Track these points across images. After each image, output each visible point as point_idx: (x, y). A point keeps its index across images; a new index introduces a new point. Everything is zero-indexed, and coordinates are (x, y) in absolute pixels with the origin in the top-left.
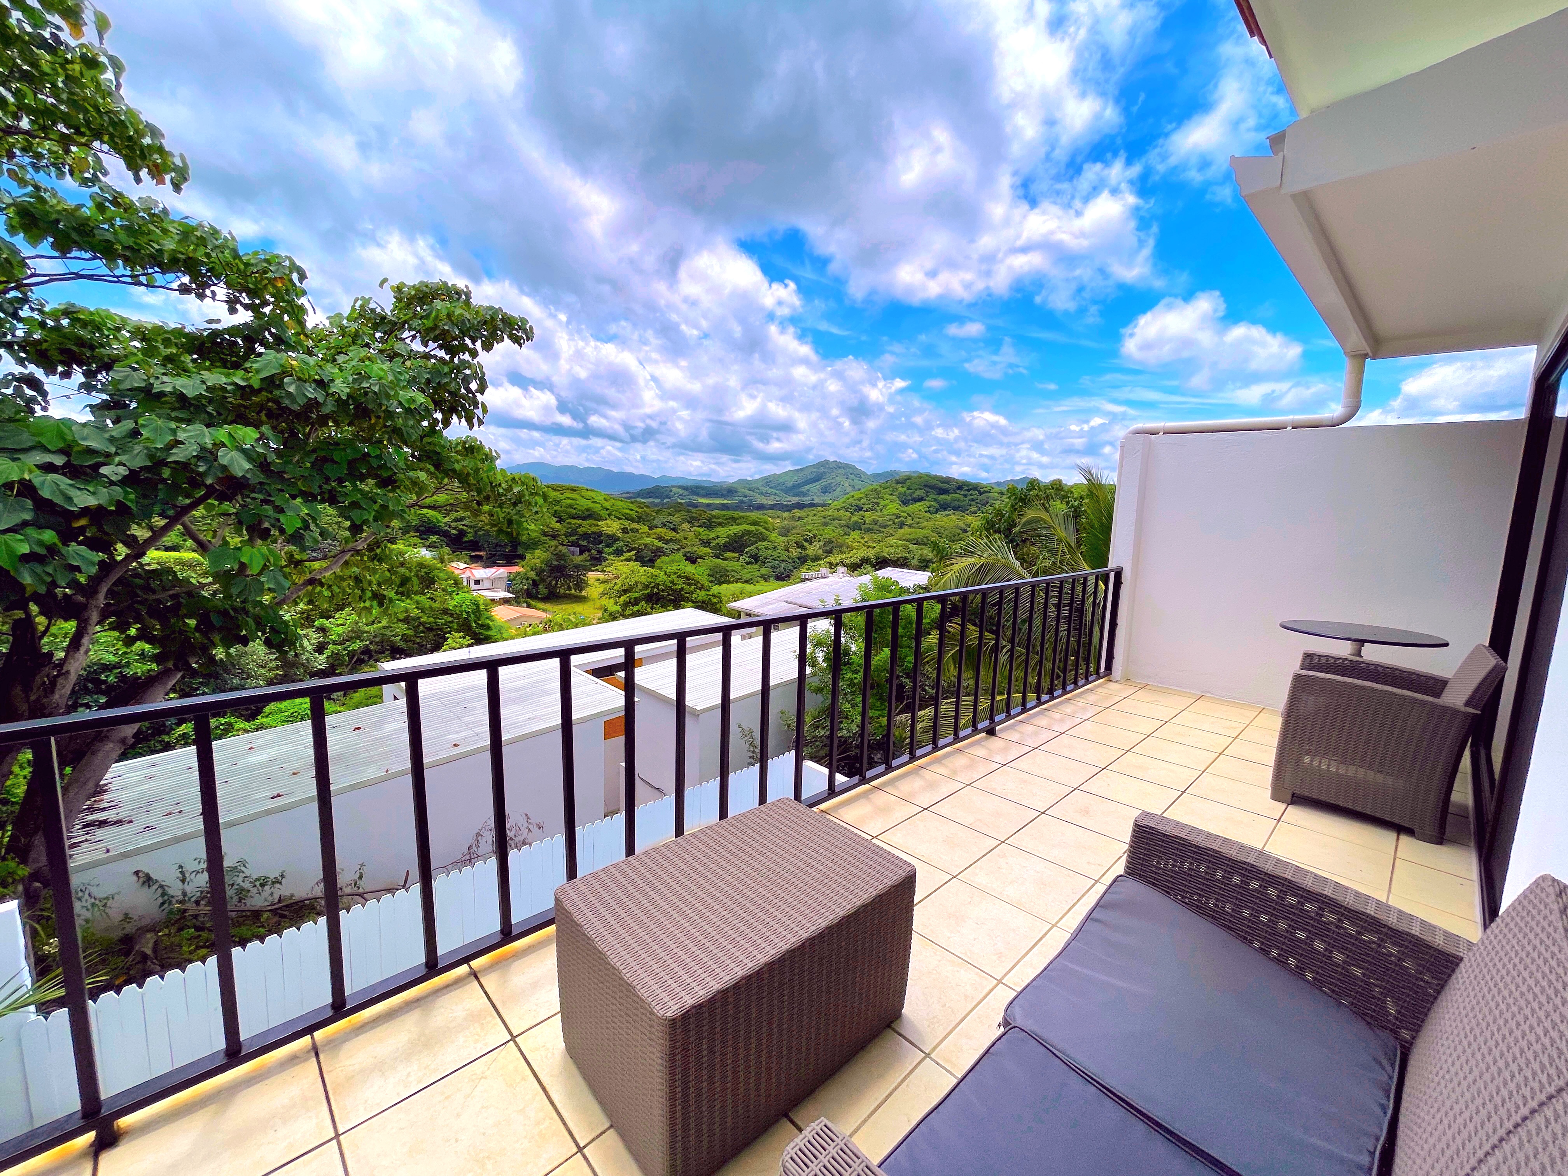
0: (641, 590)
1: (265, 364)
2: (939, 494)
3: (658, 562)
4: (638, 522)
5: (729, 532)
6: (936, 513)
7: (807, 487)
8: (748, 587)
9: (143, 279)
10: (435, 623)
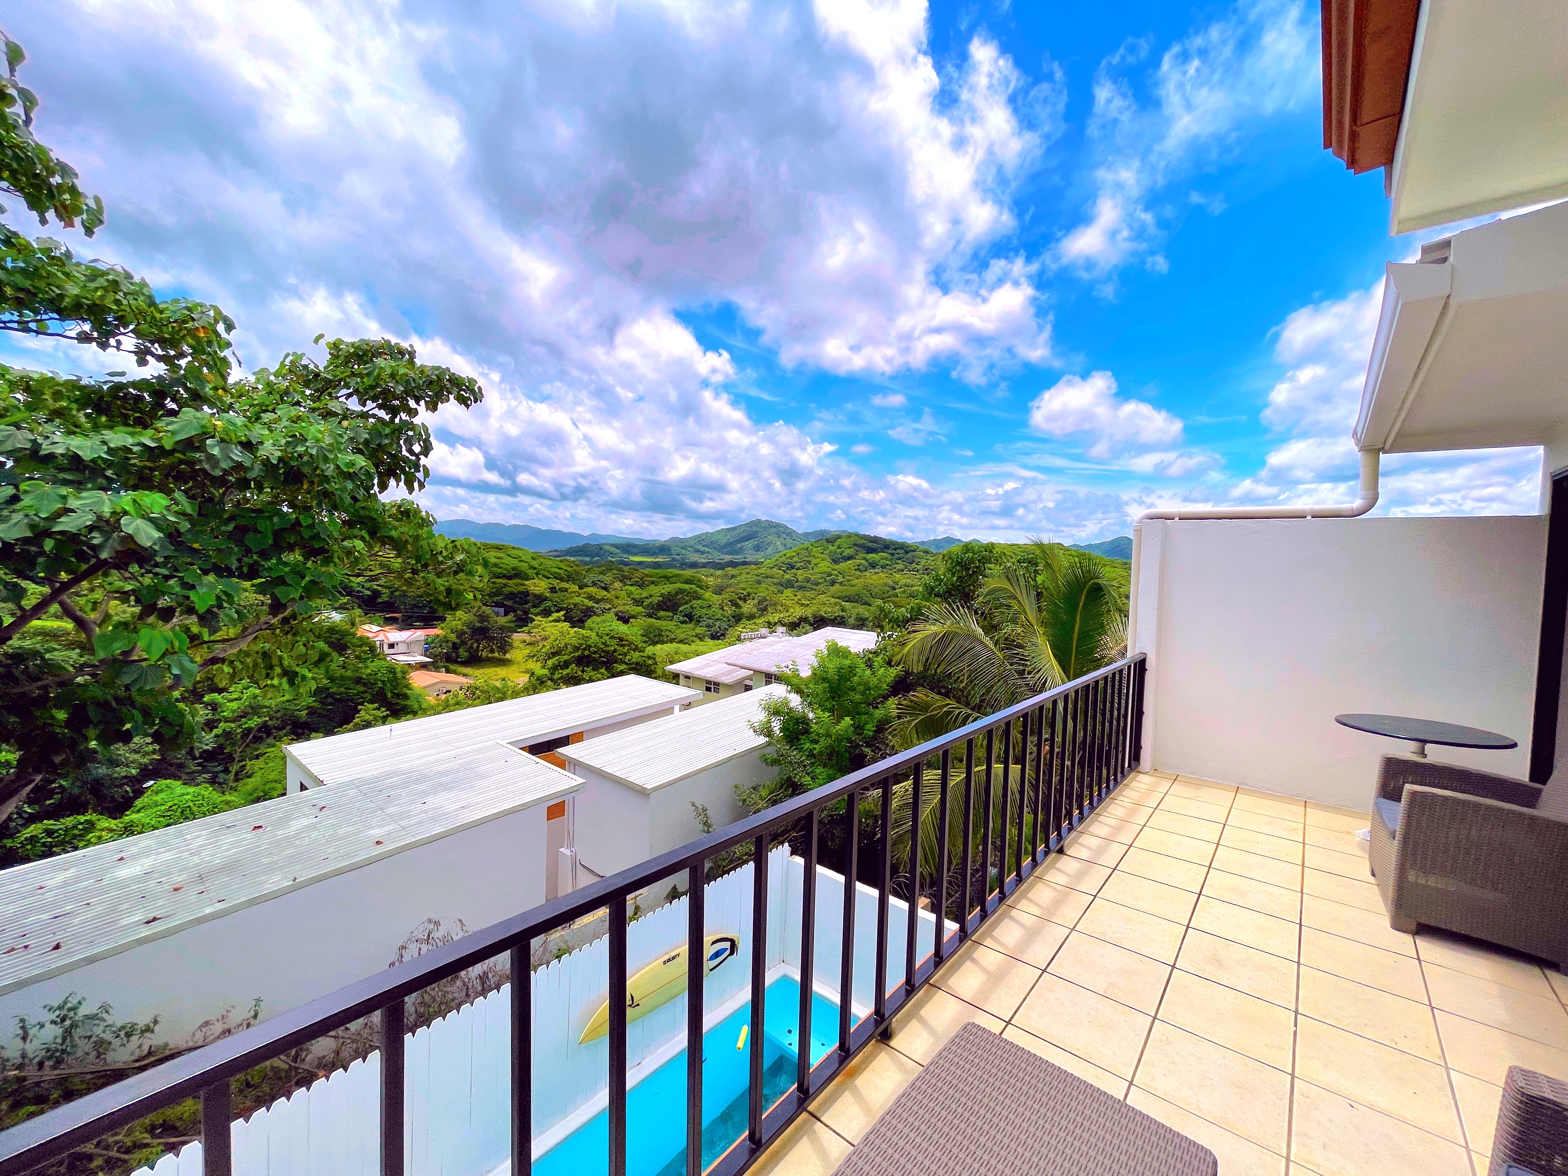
0: (571, 653)
1: (183, 426)
2: (868, 553)
3: (589, 623)
4: (567, 581)
5: (663, 591)
6: (866, 570)
7: (739, 545)
8: (684, 648)
9: (33, 326)
10: (346, 693)
